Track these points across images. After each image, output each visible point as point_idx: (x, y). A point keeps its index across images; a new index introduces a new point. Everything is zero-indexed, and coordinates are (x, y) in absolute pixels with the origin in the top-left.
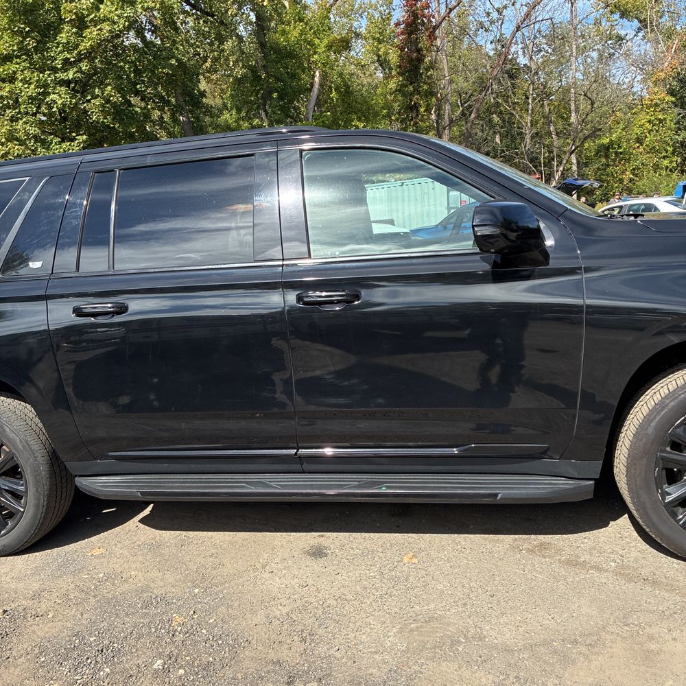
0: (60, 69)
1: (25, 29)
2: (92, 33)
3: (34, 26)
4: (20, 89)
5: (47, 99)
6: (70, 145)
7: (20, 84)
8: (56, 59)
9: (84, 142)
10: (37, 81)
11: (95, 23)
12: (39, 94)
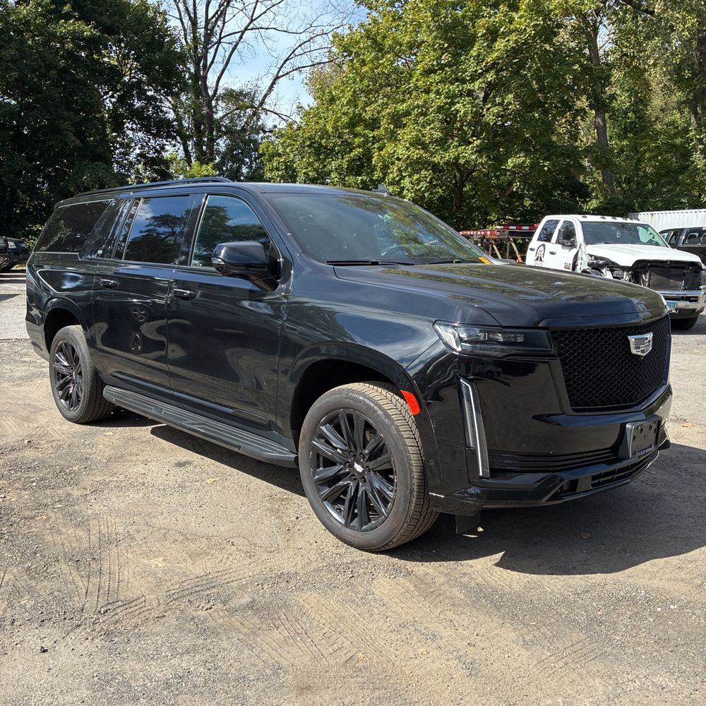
0: (469, 81)
1: (444, 45)
2: (500, 44)
3: (452, 42)
4: (432, 100)
5: (453, 109)
6: (464, 149)
7: (434, 95)
8: (466, 71)
9: (477, 146)
10: (446, 93)
11: (504, 35)
12: (446, 103)
